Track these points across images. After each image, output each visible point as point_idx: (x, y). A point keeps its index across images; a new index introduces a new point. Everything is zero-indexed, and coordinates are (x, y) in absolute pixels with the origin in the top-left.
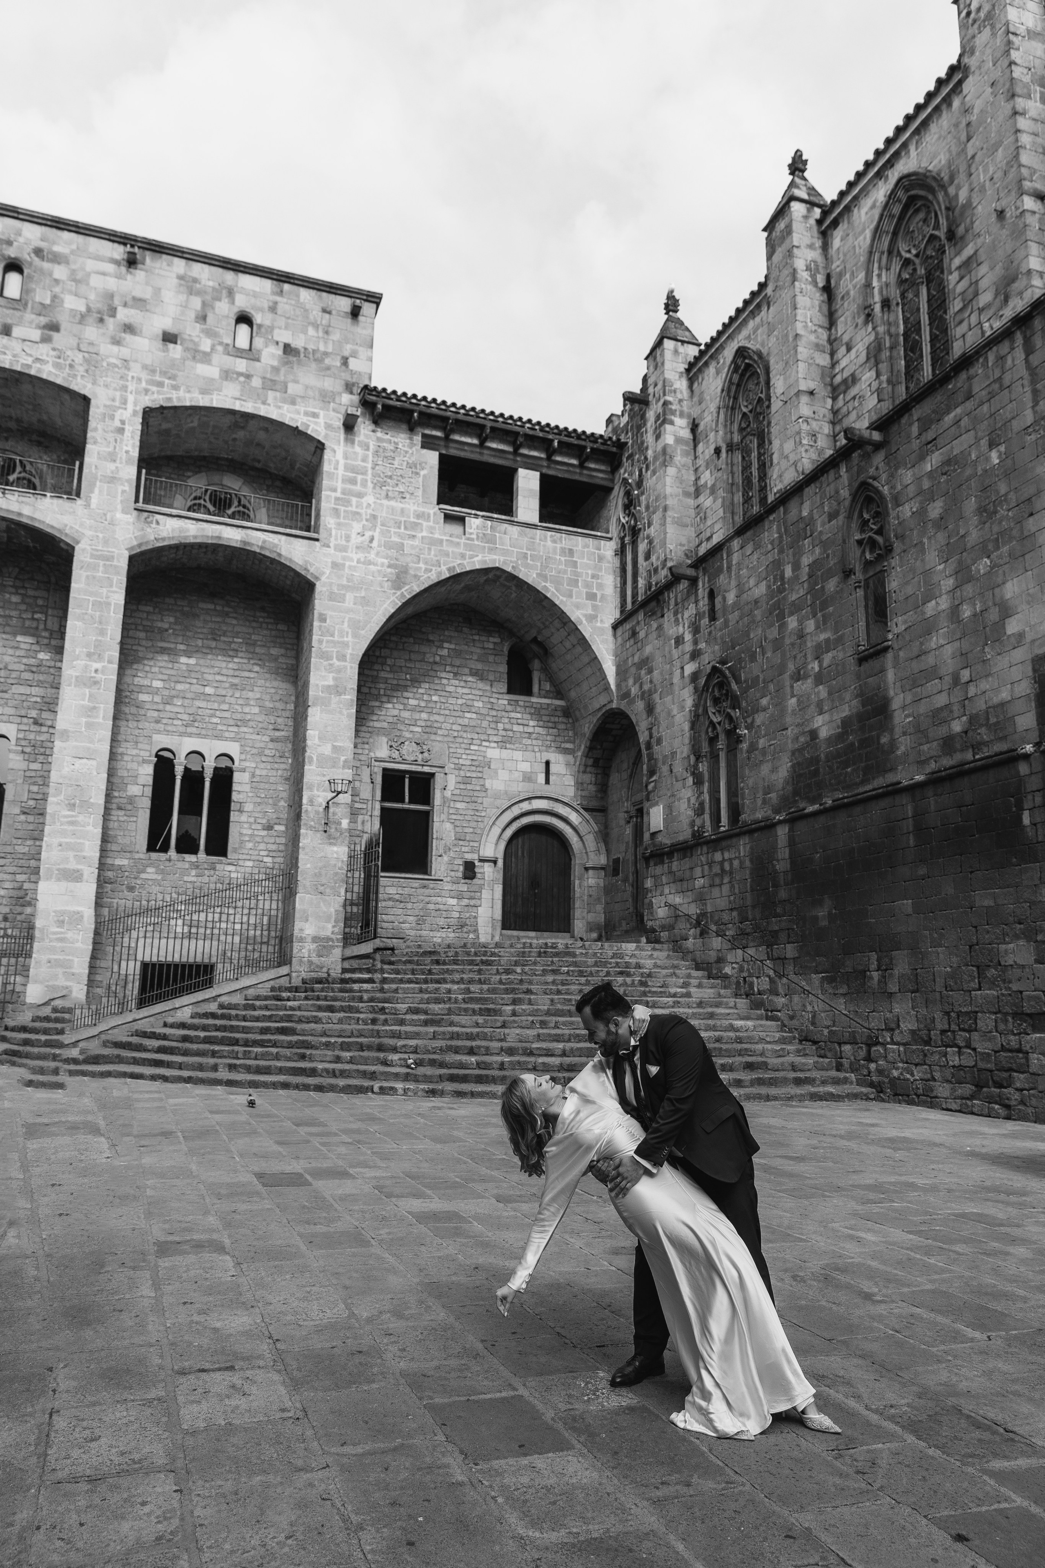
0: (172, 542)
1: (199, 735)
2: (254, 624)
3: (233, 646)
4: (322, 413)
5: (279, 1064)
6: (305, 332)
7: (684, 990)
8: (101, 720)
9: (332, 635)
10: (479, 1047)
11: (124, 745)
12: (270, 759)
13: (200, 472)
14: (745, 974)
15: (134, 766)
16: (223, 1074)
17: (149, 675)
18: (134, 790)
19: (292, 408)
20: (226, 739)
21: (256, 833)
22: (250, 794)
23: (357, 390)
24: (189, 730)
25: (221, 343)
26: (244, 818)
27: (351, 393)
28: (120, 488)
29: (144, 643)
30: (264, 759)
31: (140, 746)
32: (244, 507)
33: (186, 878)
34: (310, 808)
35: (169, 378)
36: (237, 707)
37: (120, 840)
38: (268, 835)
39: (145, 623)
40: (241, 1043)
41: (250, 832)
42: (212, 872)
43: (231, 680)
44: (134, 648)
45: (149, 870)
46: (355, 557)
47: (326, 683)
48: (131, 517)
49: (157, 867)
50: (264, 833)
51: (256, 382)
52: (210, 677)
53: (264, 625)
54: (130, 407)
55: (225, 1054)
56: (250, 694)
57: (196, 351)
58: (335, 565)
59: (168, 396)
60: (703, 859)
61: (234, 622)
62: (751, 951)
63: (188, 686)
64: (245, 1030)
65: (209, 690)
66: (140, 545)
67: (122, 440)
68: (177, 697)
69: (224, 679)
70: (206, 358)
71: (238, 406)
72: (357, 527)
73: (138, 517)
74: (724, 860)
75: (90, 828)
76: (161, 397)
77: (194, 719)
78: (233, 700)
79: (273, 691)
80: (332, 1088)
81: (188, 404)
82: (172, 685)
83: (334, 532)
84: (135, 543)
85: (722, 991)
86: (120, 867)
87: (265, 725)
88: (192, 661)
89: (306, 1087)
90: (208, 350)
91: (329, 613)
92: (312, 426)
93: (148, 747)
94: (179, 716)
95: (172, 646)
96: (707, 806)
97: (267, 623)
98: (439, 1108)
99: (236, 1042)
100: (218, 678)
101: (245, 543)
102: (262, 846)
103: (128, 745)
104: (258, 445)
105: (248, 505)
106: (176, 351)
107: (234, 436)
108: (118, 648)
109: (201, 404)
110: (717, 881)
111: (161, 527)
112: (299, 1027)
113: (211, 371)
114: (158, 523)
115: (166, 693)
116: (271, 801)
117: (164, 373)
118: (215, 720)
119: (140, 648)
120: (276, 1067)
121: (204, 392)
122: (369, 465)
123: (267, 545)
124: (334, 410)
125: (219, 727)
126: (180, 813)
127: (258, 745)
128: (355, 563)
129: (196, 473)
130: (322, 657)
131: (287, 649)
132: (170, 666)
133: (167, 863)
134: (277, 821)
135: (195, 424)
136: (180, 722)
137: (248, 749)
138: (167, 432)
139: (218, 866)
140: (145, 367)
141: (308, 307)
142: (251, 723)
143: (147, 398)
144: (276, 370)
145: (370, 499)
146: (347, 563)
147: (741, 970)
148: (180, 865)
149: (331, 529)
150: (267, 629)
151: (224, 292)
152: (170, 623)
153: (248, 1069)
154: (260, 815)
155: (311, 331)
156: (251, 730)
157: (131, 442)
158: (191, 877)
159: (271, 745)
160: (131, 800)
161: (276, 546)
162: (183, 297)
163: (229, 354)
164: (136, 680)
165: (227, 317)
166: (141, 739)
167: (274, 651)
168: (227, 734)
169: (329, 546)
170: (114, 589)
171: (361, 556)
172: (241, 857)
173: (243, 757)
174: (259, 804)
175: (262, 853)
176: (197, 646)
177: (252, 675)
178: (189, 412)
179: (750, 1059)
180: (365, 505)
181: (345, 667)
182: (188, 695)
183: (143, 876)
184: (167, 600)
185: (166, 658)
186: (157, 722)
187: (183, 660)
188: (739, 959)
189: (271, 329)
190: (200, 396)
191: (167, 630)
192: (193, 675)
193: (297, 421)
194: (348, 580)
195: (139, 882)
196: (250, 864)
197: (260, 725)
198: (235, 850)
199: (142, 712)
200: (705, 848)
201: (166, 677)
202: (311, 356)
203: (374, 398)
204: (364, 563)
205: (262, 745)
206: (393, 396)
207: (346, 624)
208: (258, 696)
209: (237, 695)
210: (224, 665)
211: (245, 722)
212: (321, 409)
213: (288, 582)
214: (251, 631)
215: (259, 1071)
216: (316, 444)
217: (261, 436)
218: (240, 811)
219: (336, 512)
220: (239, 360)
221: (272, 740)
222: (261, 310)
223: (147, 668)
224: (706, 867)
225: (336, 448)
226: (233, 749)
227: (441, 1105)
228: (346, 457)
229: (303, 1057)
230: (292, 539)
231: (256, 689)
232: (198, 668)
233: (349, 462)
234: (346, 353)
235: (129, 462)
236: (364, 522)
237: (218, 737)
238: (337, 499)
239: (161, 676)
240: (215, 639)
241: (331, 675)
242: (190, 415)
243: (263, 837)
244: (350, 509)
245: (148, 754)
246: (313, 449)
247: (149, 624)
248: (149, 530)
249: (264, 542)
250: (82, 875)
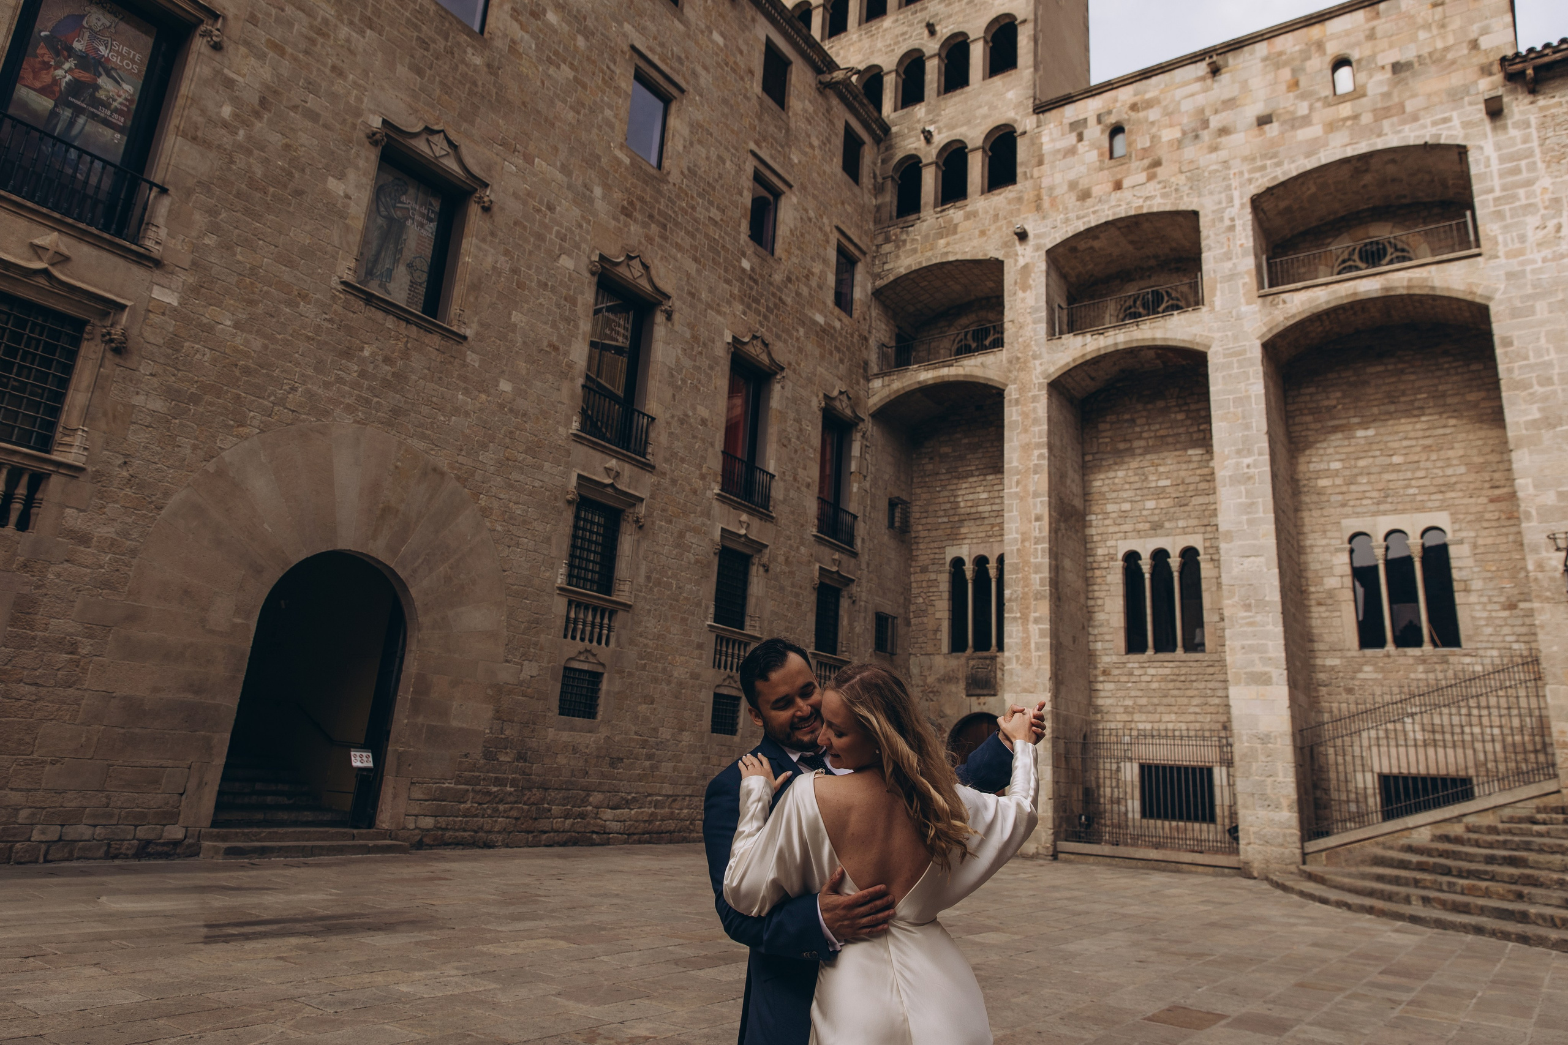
0: (1304, 316)
1: (1395, 511)
2: (1438, 373)
3: (1417, 404)
4: (1455, 114)
5: (1481, 902)
6: (1414, 39)
8: (1261, 515)
9: (1526, 358)
11: (1311, 536)
12: (1494, 524)
13: (1340, 234)
15: (1327, 556)
16: (1417, 909)
17: (1325, 458)
18: (1331, 582)
19: (1416, 125)
20: (1431, 510)
21: (1494, 614)
22: (1476, 569)
23: (1496, 68)
24: (1382, 507)
25: (1318, 100)
26: (1473, 598)
27: (1491, 74)
28: (1240, 282)
29: (1312, 426)
30: (1485, 524)
31: (1329, 534)
32: (1403, 250)
33: (1412, 676)
34: (1540, 575)
35: (1271, 158)
36: (1436, 471)
37: (1326, 637)
38: (1511, 616)
39: (1310, 405)
40: (1455, 873)
41: (1485, 614)
42: (1445, 666)
43: (1421, 442)
44: (1303, 434)
45: (1367, 668)
46: (1538, 256)
47: (1530, 418)
48: (1257, 306)
49: (1375, 665)
50: (1506, 613)
51: (1366, 119)
52: (1395, 445)
53: (1452, 371)
54: (1237, 202)
55: (1428, 884)
56: (1450, 453)
57: (1294, 119)
58: (1510, 276)
59: (1273, 175)
61: (1412, 377)
63: (1371, 460)
64: (1469, 858)
65: (1396, 459)
66: (1270, 330)
67: (1234, 237)
68: (1361, 474)
69: (1413, 442)
70: (1306, 121)
71: (1350, 152)
72: (1532, 221)
73: (1264, 304)
75: (1270, 627)
76: (1266, 179)
77: (1386, 494)
78: (1429, 464)
79: (1480, 443)
80: (1541, 941)
81: (1294, 174)
82: (1353, 462)
83: (1500, 239)
84: (1265, 329)
86: (1332, 668)
87: (1478, 485)
88: (1371, 432)
89: (1506, 936)
90: (1306, 112)
91: (1515, 334)
92: (1445, 133)
93: (1337, 534)
94: (1368, 494)
95: (1344, 422)
97: (1456, 368)
99: (1448, 871)
100: (1405, 443)
101: (1387, 289)
102: (1506, 630)
103: (1316, 535)
104: (1393, 180)
105: (1406, 247)
106: (1273, 130)
107: (1362, 183)
108: (1266, 438)
109: (1309, 167)
111: (1288, 305)
112: (1531, 856)
113: (1315, 130)
114: (1284, 302)
115: (1347, 472)
116: (1506, 574)
117: (1264, 156)
118: (1411, 491)
119: (1309, 433)
120: (1476, 906)
121: (1308, 155)
122: (1535, 144)
123: (1414, 283)
124: (1470, 104)
125: (1419, 498)
126: (1392, 601)
127: (1473, 510)
128: (1540, 264)
129: (1336, 236)
130: (1516, 388)
131: (1488, 390)
132: (1346, 443)
133: (1386, 660)
134: (1521, 597)
135: (1313, 189)
136: (1369, 502)
137: (1461, 516)
138: (1288, 210)
139: (1452, 659)
140: (1245, 159)
141: (1412, 12)
142: (1458, 486)
143: (1252, 186)
144: (1387, 95)
145: (1546, 182)
146: (1529, 268)
148: (1401, 660)
149: (1495, 237)
150: (1457, 374)
151: (1313, 48)
152: (1338, 399)
153: (1444, 905)
154: (1495, 593)
155: (1422, 35)
156: (1460, 494)
157: (1244, 234)
158: (1419, 673)
159: (1491, 507)
160: (1331, 594)
161: (1426, 279)
162: (1270, 77)
163: (1329, 105)
164: (1312, 467)
165: (1321, 70)
166: (1329, 527)
167: (1472, 397)
168: (1430, 504)
169: (1497, 257)
170: (1252, 381)
171: (1547, 252)
172: (1479, 645)
173: (1457, 526)
174: (1491, 579)
175: (1508, 638)
176: (1372, 415)
177: (1448, 431)
178: (1300, 181)
180: (1538, 191)
181: (1555, 392)
182: (1374, 470)
183: (1361, 676)
184: (1330, 376)
185: (1340, 435)
186: (1344, 505)
187: (1360, 433)
189: (1373, 57)
190: (1306, 161)
191: (1335, 407)
192: (1374, 447)
193: (1424, 136)
194: (1534, 287)
195: (1357, 683)
196: (1495, 653)
197: (1472, 486)
198: (1470, 638)
199: (1324, 498)
201: (1343, 456)
202: (1428, 61)
203: (1520, 66)
204: (1553, 260)
205: (1480, 508)
206: (1547, 51)
207: (1543, 341)
208: (1461, 452)
209: (1434, 456)
210: (1410, 427)
211: (1451, 487)
212: (1453, 109)
213: (1467, 314)
214: (1436, 381)
215: (1457, 908)
216: (1456, 151)
217: (1391, 169)
218: (1467, 590)
219: (1499, 215)
220: (1341, 106)
221: (1492, 501)
222: (1358, 44)
223: (1321, 452)
225: (1482, 143)
226: (1441, 519)
228: (1498, 147)
229: (1520, 896)
230: (1445, 265)
231: (1456, 445)
232: (1379, 438)
233: (1505, 151)
234: (1473, 36)
235: (1245, 254)
236: (1543, 211)
237: (1421, 509)
238: (1496, 200)
239: (1338, 457)
240: (1393, 403)
241: (1535, 407)
242: (1303, 183)
243: (1505, 618)
244: (1517, 204)
245: (1339, 542)
246: (1456, 157)
247: (1314, 405)
248: (1276, 312)
249: (1410, 280)
250: (1270, 677)
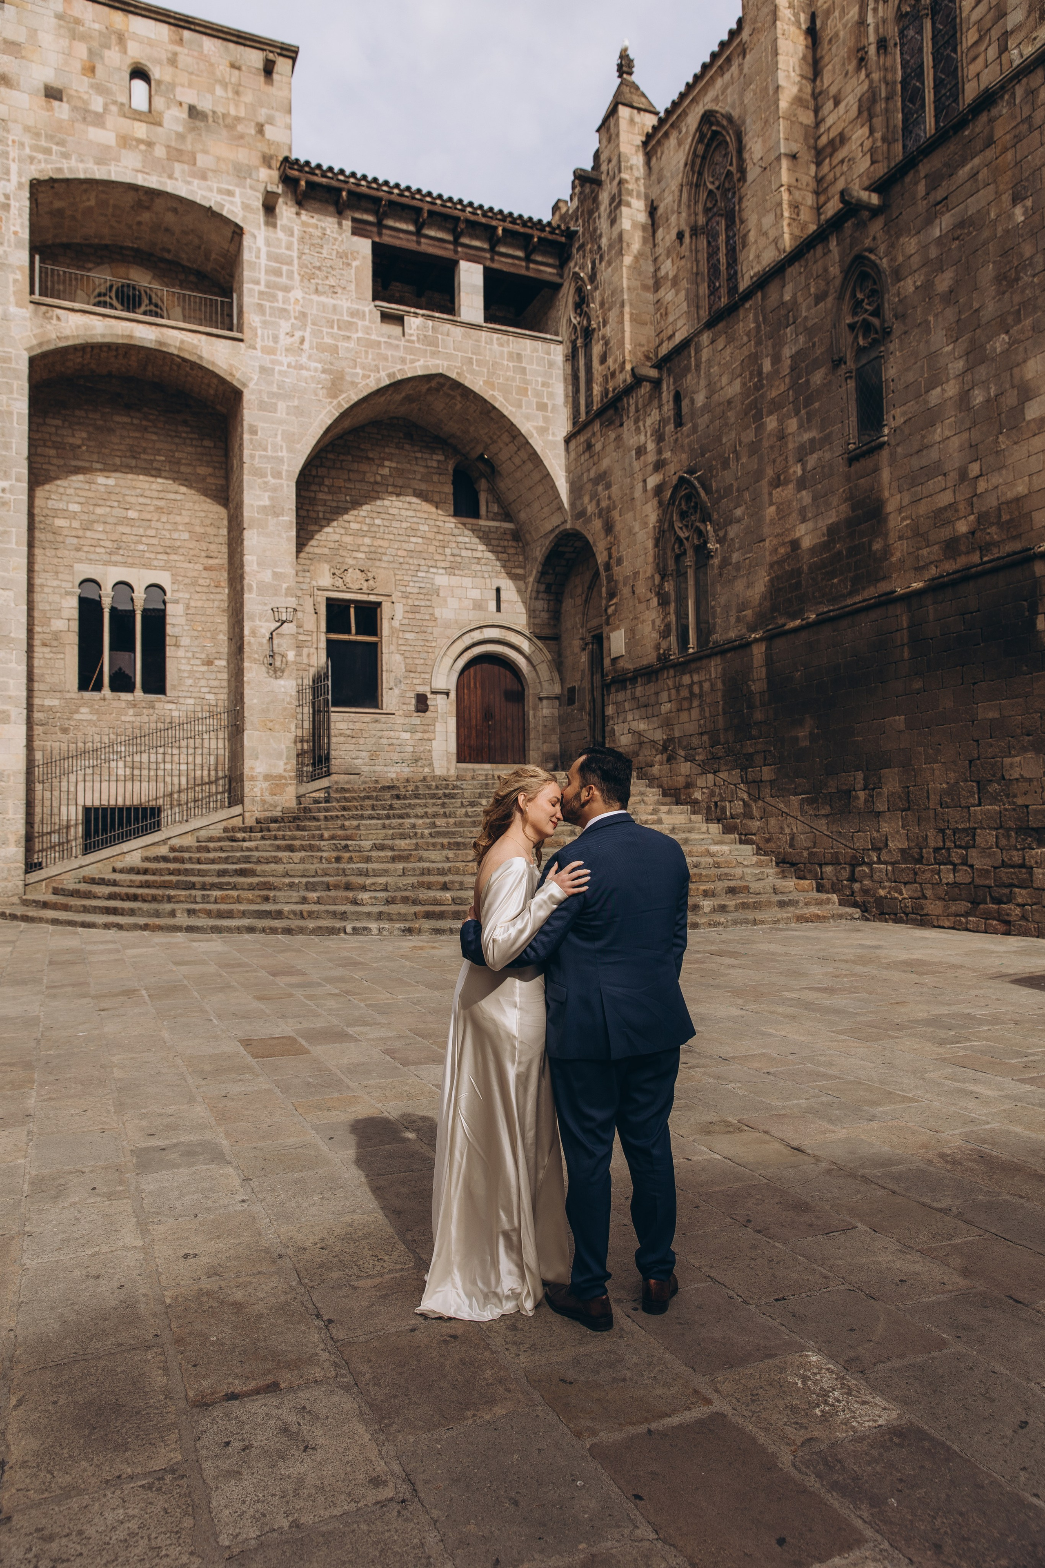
0: (77, 342)
1: (125, 564)
2: (177, 440)
3: (155, 465)
4: (238, 191)
5: (242, 907)
6: (212, 92)
7: (655, 817)
8: (14, 546)
9: (265, 450)
10: (452, 882)
11: (43, 575)
12: (205, 589)
13: (102, 263)
14: (716, 799)
15: (57, 598)
16: (182, 920)
17: (65, 498)
18: (59, 625)
19: (203, 183)
20: (156, 568)
21: (195, 668)
22: (186, 628)
23: (276, 164)
24: (114, 558)
25: (115, 102)
26: (181, 653)
27: (270, 167)
28: (11, 277)
29: (55, 461)
30: (198, 589)
31: (61, 576)
32: (156, 306)
33: (123, 718)
34: (252, 640)
35: (57, 144)
36: (164, 532)
37: (48, 679)
38: (208, 671)
39: (54, 438)
40: (198, 886)
41: (188, 668)
42: (151, 711)
43: (155, 502)
44: (45, 466)
45: (84, 710)
46: (285, 360)
47: (261, 503)
48: (27, 311)
49: (91, 707)
50: (204, 668)
51: (160, 152)
52: (133, 500)
53: (188, 441)
54: (14, 177)
55: (182, 899)
56: (178, 519)
57: (87, 111)
58: (263, 370)
59: (58, 166)
60: (670, 683)
61: (154, 437)
62: (723, 775)
63: (108, 509)
64: (201, 873)
65: (132, 514)
66: (40, 345)
67: (8, 219)
68: (98, 522)
69: (148, 501)
70: (98, 120)
71: (140, 180)
72: (285, 326)
73: (36, 312)
74: (693, 683)
75: (13, 665)
76: (49, 166)
77: (118, 546)
78: (159, 525)
79: (203, 514)
80: (302, 931)
81: (82, 176)
82: (91, 508)
83: (259, 332)
84: (34, 342)
85: (693, 817)
86: (51, 708)
87: (196, 552)
88: (111, 482)
89: (274, 931)
90: (100, 110)
91: (261, 425)
92: (227, 206)
93: (69, 578)
94: (102, 543)
95: (87, 465)
96: (674, 627)
97: (192, 439)
98: (421, 948)
99: (193, 886)
100: (142, 500)
101: (161, 343)
102: (203, 682)
103: (47, 575)
104: (167, 230)
105: (160, 303)
106: (62, 110)
107: (139, 219)
109: (98, 176)
110: (686, 705)
111: (63, 324)
112: (259, 868)
113: (105, 136)
114: (59, 319)
115: (85, 517)
116: (209, 634)
117: (50, 138)
118: (141, 547)
119: (51, 468)
120: (239, 911)
121: (100, 162)
122: (295, 254)
123: (186, 346)
124: (251, 188)
125: (147, 555)
126: (111, 649)
127: (190, 574)
128: (285, 368)
129: (99, 264)
130: (255, 475)
131: (215, 468)
132: (87, 486)
133: (102, 703)
134: (217, 656)
135: (92, 203)
136: (102, 550)
137: (180, 578)
138: (60, 212)
139: (157, 705)
140: (27, 129)
141: (213, 60)
142: (181, 551)
143: (33, 167)
144: (181, 137)
145: (297, 293)
146: (277, 368)
147: (712, 794)
148: (115, 704)
149: (256, 328)
150: (192, 445)
151: (114, 38)
152: (83, 439)
153: (209, 914)
154: (198, 650)
155: (219, 91)
156: (182, 558)
157: (19, 221)
158: (129, 716)
159: (205, 574)
160: (56, 636)
161: (196, 347)
162: (64, 43)
163: (125, 116)
164: (50, 503)
165: (120, 69)
166: (61, 569)
167: (202, 470)
168: (156, 563)
169: (255, 348)
170: (15, 396)
171: (291, 359)
172: (180, 694)
173: (175, 587)
174: (197, 637)
175: (204, 690)
176: (114, 465)
177: (179, 497)
178: (85, 186)
179: (732, 884)
180: (292, 300)
181: (282, 485)
182: (110, 520)
183: (77, 716)
184: (77, 413)
185: (81, 477)
186: (78, 549)
187: (101, 480)
188: (710, 784)
189: (172, 86)
190: (96, 167)
191: (79, 447)
192: (113, 497)
193: (210, 200)
194: (279, 387)
195: (72, 723)
196: (191, 701)
197: (192, 552)
198: (174, 687)
199: (60, 539)
200: (672, 672)
201: (83, 500)
202: (221, 121)
203: (296, 173)
204: (295, 368)
205: (195, 574)
206: (317, 172)
207: (279, 437)
208: (187, 520)
209: (164, 519)
210: (147, 486)
211: (174, 549)
212: (237, 185)
213: (212, 392)
214: (174, 447)
215: (221, 915)
216: (233, 228)
217: (170, 218)
218: (177, 645)
219: (261, 308)
220: (137, 124)
221: (205, 569)
222: (159, 62)
223: (61, 490)
224: (673, 692)
225: (256, 232)
226: (164, 579)
227: (421, 944)
228: (268, 243)
229: (267, 899)
230: (214, 339)
231: (184, 512)
232: (118, 490)
233: (272, 249)
234: (261, 119)
235: (18, 245)
236: (293, 320)
237: (147, 566)
238: (261, 293)
239: (77, 499)
240: (134, 457)
241: (267, 494)
242: (86, 191)
243: (203, 672)
244: (276, 304)
245: (70, 585)
246: (230, 235)
247: (59, 439)
248: (49, 327)
249: (182, 342)
250: (9, 716)
